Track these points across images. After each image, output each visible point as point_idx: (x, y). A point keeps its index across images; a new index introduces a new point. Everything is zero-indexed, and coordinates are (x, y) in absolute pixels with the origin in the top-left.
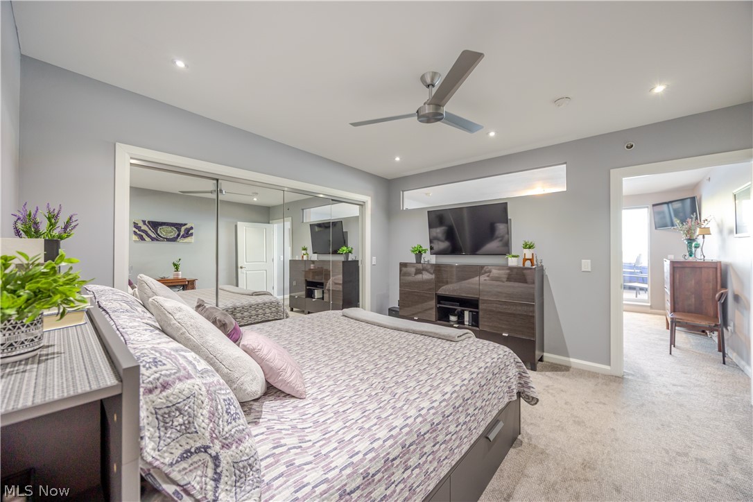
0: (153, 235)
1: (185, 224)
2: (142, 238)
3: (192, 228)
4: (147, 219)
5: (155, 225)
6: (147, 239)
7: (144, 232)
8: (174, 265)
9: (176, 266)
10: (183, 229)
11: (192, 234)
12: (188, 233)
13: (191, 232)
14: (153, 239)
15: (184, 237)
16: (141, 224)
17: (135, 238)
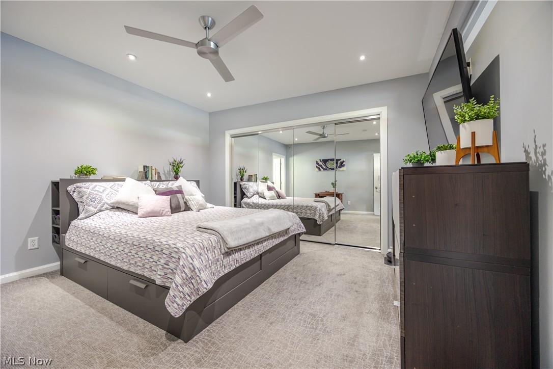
0: (324, 167)
1: (340, 160)
2: (320, 170)
3: (344, 162)
4: (322, 158)
5: (325, 161)
6: (322, 170)
7: (321, 166)
8: (332, 184)
9: (334, 185)
10: (339, 162)
11: (344, 165)
12: (342, 165)
13: (343, 164)
14: (324, 169)
15: (340, 167)
16: (319, 162)
17: (317, 169)
